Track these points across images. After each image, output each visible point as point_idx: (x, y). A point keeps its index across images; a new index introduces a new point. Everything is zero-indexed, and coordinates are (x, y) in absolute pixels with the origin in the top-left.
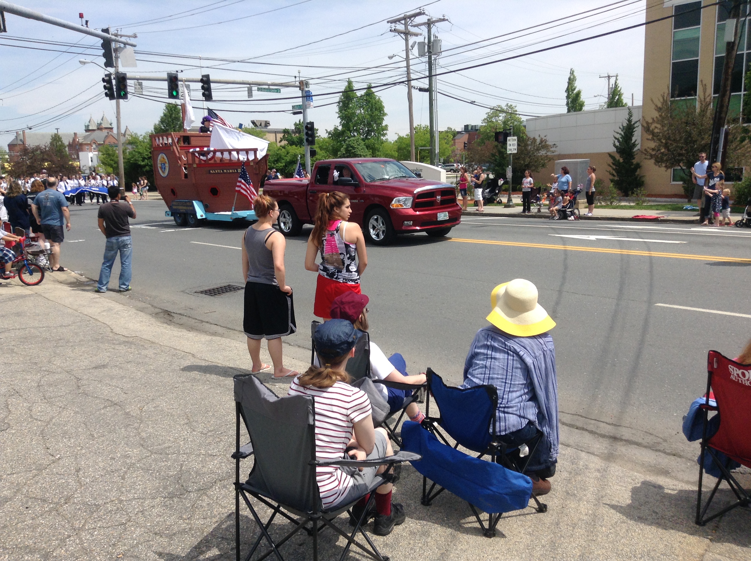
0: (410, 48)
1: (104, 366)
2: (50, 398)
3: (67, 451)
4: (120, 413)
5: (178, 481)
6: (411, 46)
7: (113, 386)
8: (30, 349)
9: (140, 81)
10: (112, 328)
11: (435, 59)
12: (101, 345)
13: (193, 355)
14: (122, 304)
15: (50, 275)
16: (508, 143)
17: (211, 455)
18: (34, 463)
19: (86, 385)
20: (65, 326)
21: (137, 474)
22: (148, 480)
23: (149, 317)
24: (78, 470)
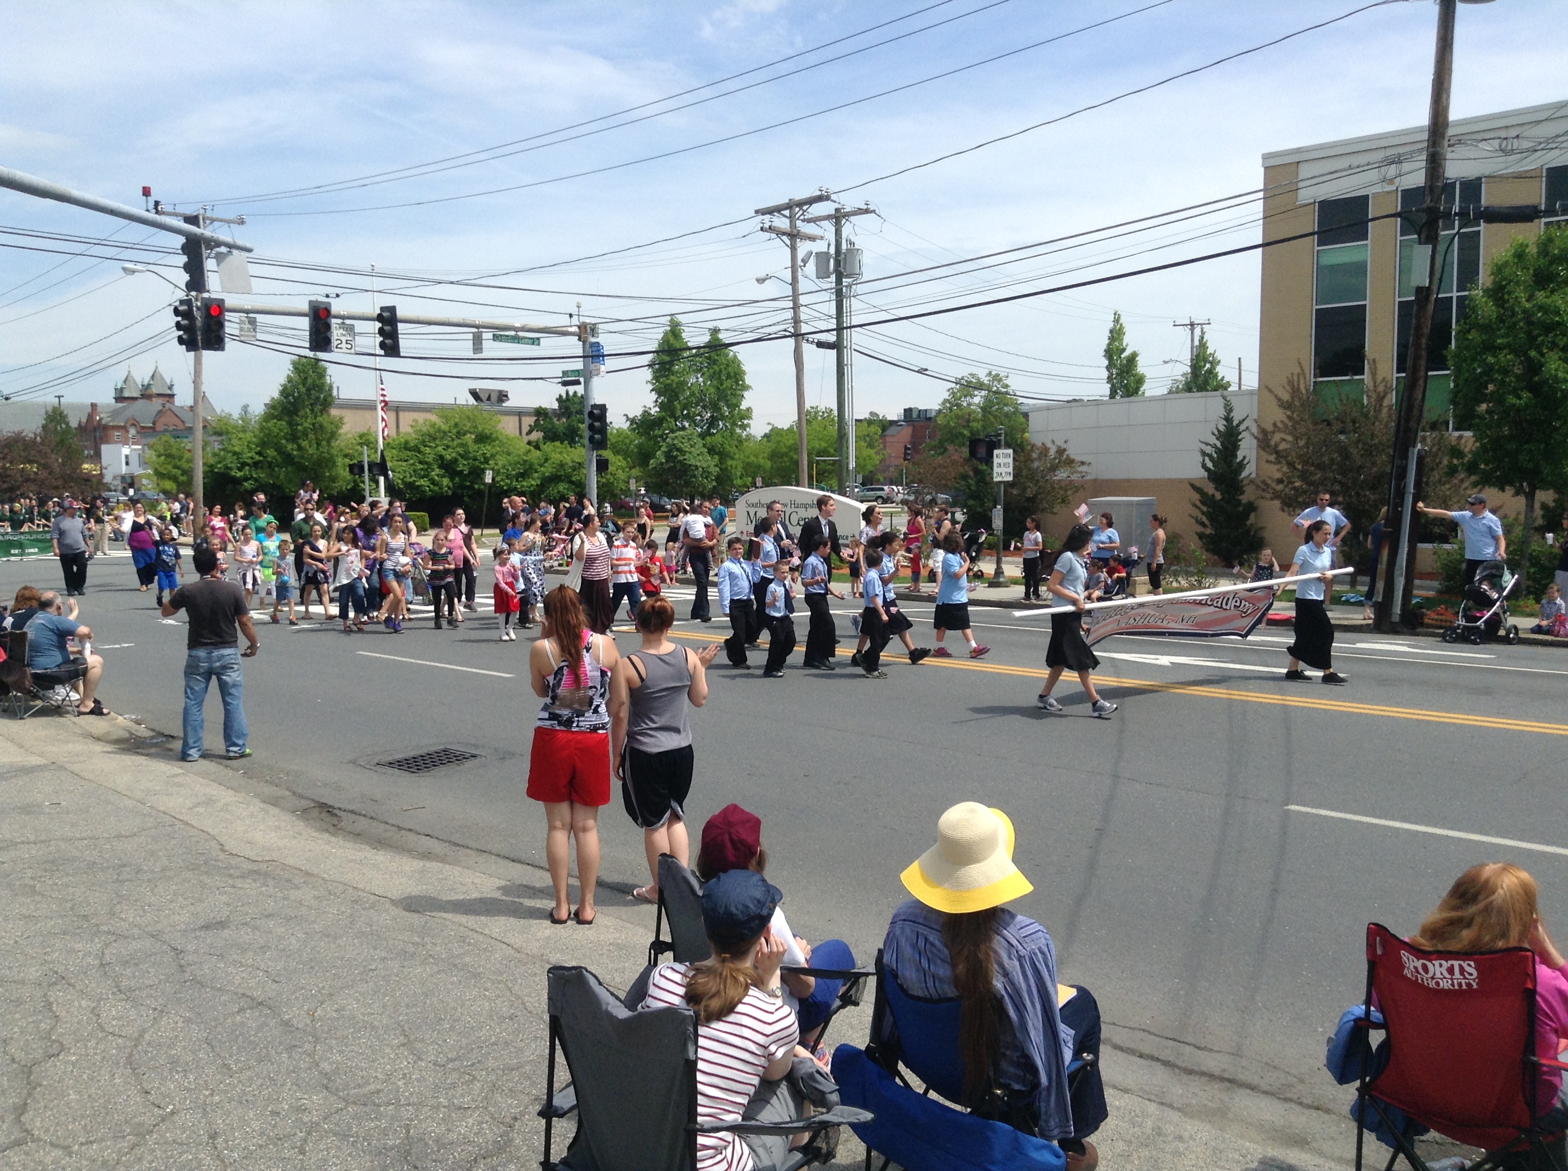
0: (800, 263)
1: (222, 924)
2: (131, 990)
3: (186, 1098)
4: (272, 1023)
5: (405, 1158)
6: (803, 260)
7: (247, 966)
8: (67, 886)
9: (250, 315)
10: (222, 841)
11: (850, 286)
12: (204, 878)
13: (393, 903)
14: (232, 789)
15: (74, 723)
16: (996, 461)
17: (460, 1108)
18: (126, 1122)
19: (195, 964)
20: (126, 837)
21: (326, 1144)
22: (350, 1155)
23: (289, 817)
24: (213, 1136)
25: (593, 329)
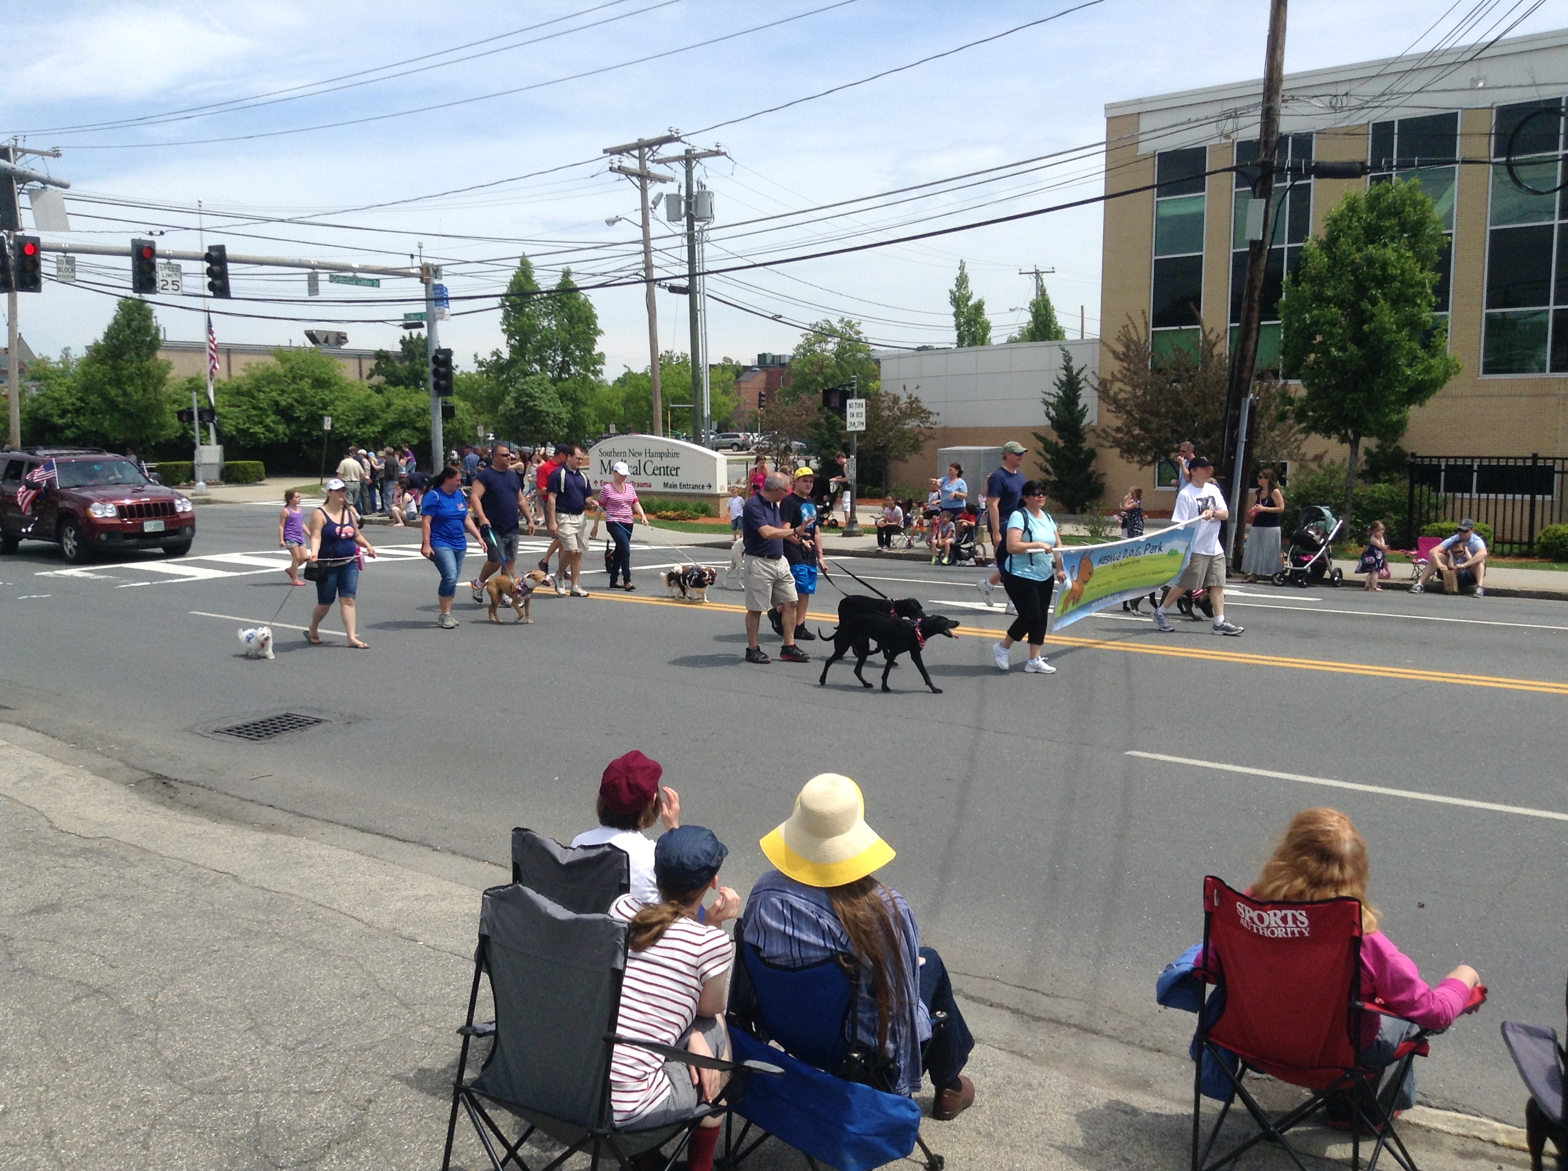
0: (650, 205)
1: (54, 908)
4: (110, 1011)
5: (256, 1148)
6: (653, 203)
7: (81, 951)
9: (68, 255)
10: (51, 816)
11: (702, 231)
12: (32, 858)
13: (235, 878)
14: (60, 760)
16: (849, 410)
17: (311, 1093)
19: (23, 950)
21: (171, 1137)
23: (122, 790)
24: (49, 1136)
25: (437, 271)
